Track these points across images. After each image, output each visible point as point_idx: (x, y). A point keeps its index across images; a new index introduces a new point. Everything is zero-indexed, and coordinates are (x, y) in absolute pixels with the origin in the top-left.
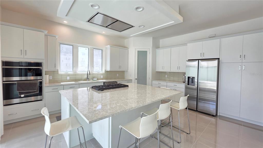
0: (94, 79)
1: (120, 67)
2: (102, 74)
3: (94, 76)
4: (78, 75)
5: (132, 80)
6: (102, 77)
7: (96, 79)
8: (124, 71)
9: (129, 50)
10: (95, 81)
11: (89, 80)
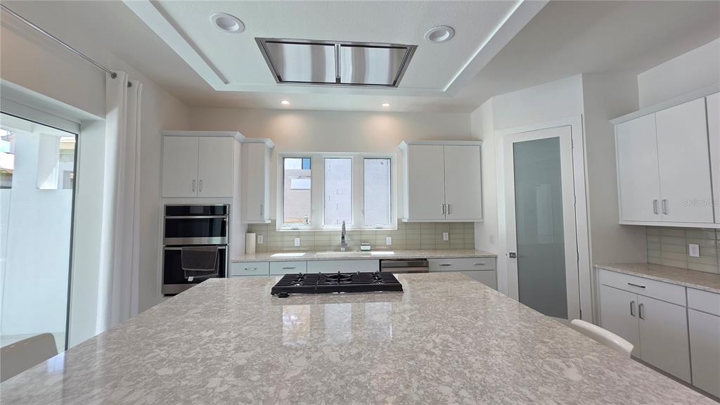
0: (363, 248)
1: (446, 209)
2: (390, 233)
3: (364, 238)
4: (322, 233)
5: (496, 257)
6: (389, 241)
7: (369, 248)
8: (473, 223)
9: (483, 146)
10: (364, 255)
11: (346, 251)
